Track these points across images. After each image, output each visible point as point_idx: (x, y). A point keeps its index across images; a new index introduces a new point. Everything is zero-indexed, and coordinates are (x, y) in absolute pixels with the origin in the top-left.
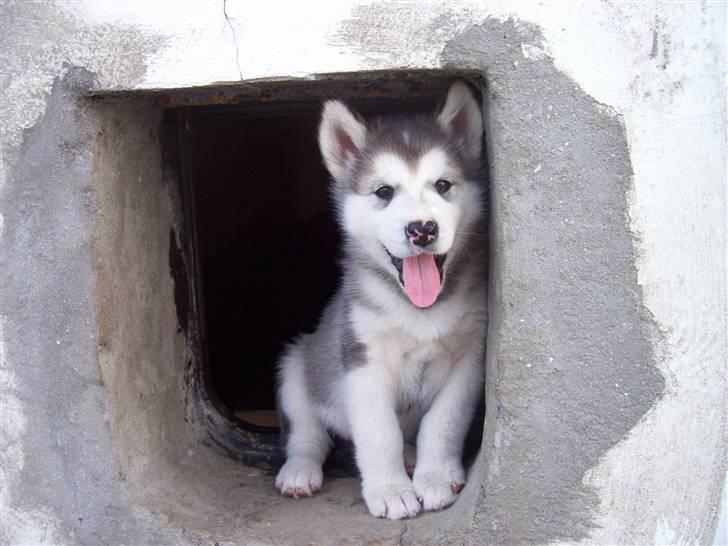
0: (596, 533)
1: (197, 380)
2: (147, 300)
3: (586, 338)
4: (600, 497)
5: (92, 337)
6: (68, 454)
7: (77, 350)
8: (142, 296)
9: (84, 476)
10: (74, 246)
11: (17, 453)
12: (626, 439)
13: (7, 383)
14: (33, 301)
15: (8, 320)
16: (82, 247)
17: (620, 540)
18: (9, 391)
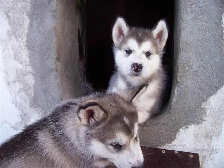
0: (205, 123)
1: (84, 76)
2: (71, 48)
3: (206, 61)
4: (206, 111)
5: (54, 56)
6: (46, 92)
7: (50, 61)
8: (69, 47)
9: (51, 98)
10: (50, 29)
11: (32, 91)
12: (216, 93)
13: (29, 70)
14: (37, 45)
15: (30, 51)
16: (52, 29)
17: (212, 125)
18: (30, 73)
